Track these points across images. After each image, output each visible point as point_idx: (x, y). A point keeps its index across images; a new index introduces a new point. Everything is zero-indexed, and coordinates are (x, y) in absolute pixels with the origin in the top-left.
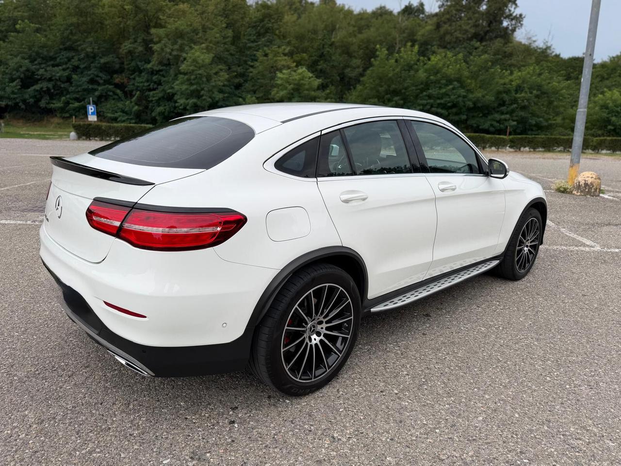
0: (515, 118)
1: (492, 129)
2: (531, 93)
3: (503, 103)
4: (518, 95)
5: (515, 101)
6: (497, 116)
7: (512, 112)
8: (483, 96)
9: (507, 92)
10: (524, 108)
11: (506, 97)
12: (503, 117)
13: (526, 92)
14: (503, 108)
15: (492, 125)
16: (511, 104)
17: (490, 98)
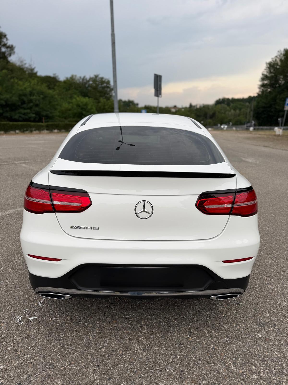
0: (33, 112)
1: (21, 119)
2: (39, 96)
3: (23, 102)
4: (32, 98)
5: (31, 101)
6: (22, 111)
7: (30, 108)
8: (11, 97)
9: (25, 95)
10: (37, 105)
11: (25, 99)
12: (26, 111)
13: (36, 96)
14: (25, 106)
15: (20, 117)
16: (29, 103)
17: (15, 99)
